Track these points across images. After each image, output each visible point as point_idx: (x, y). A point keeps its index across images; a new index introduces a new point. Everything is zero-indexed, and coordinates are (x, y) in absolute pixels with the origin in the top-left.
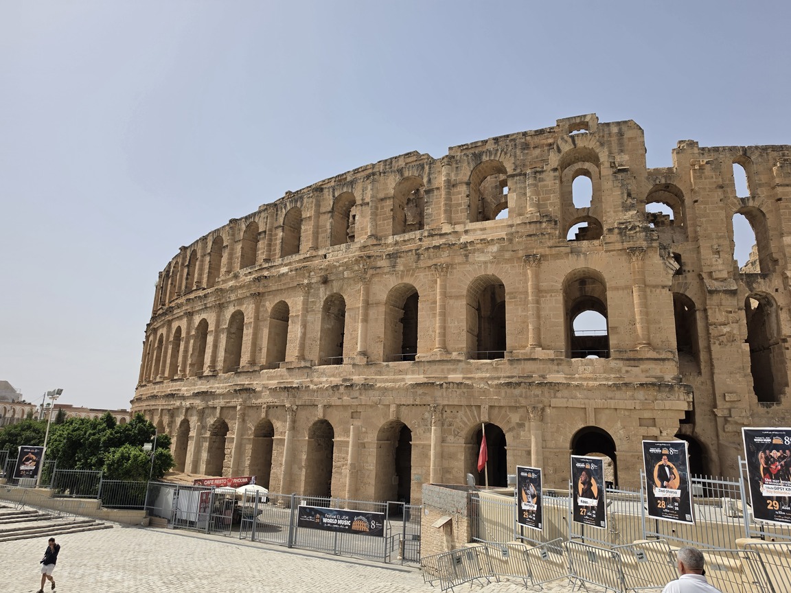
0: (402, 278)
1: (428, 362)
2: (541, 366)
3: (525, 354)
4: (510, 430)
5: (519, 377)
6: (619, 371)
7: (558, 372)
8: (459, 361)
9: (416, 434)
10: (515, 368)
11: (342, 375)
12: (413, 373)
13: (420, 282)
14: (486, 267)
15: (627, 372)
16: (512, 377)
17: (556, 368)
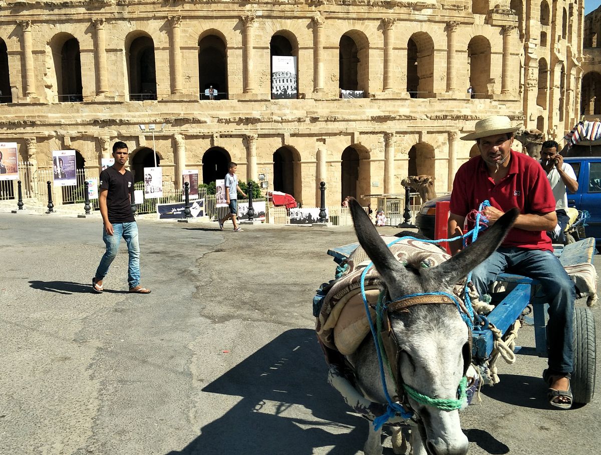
0: (354, 24)
1: (383, 99)
2: (458, 104)
3: (449, 95)
4: (438, 147)
5: (446, 111)
6: (496, 107)
7: (466, 108)
8: (406, 99)
9: (373, 154)
10: (443, 105)
11: (305, 108)
12: (371, 107)
13: (371, 31)
14: (422, 26)
15: (500, 108)
16: (442, 111)
17: (466, 105)
